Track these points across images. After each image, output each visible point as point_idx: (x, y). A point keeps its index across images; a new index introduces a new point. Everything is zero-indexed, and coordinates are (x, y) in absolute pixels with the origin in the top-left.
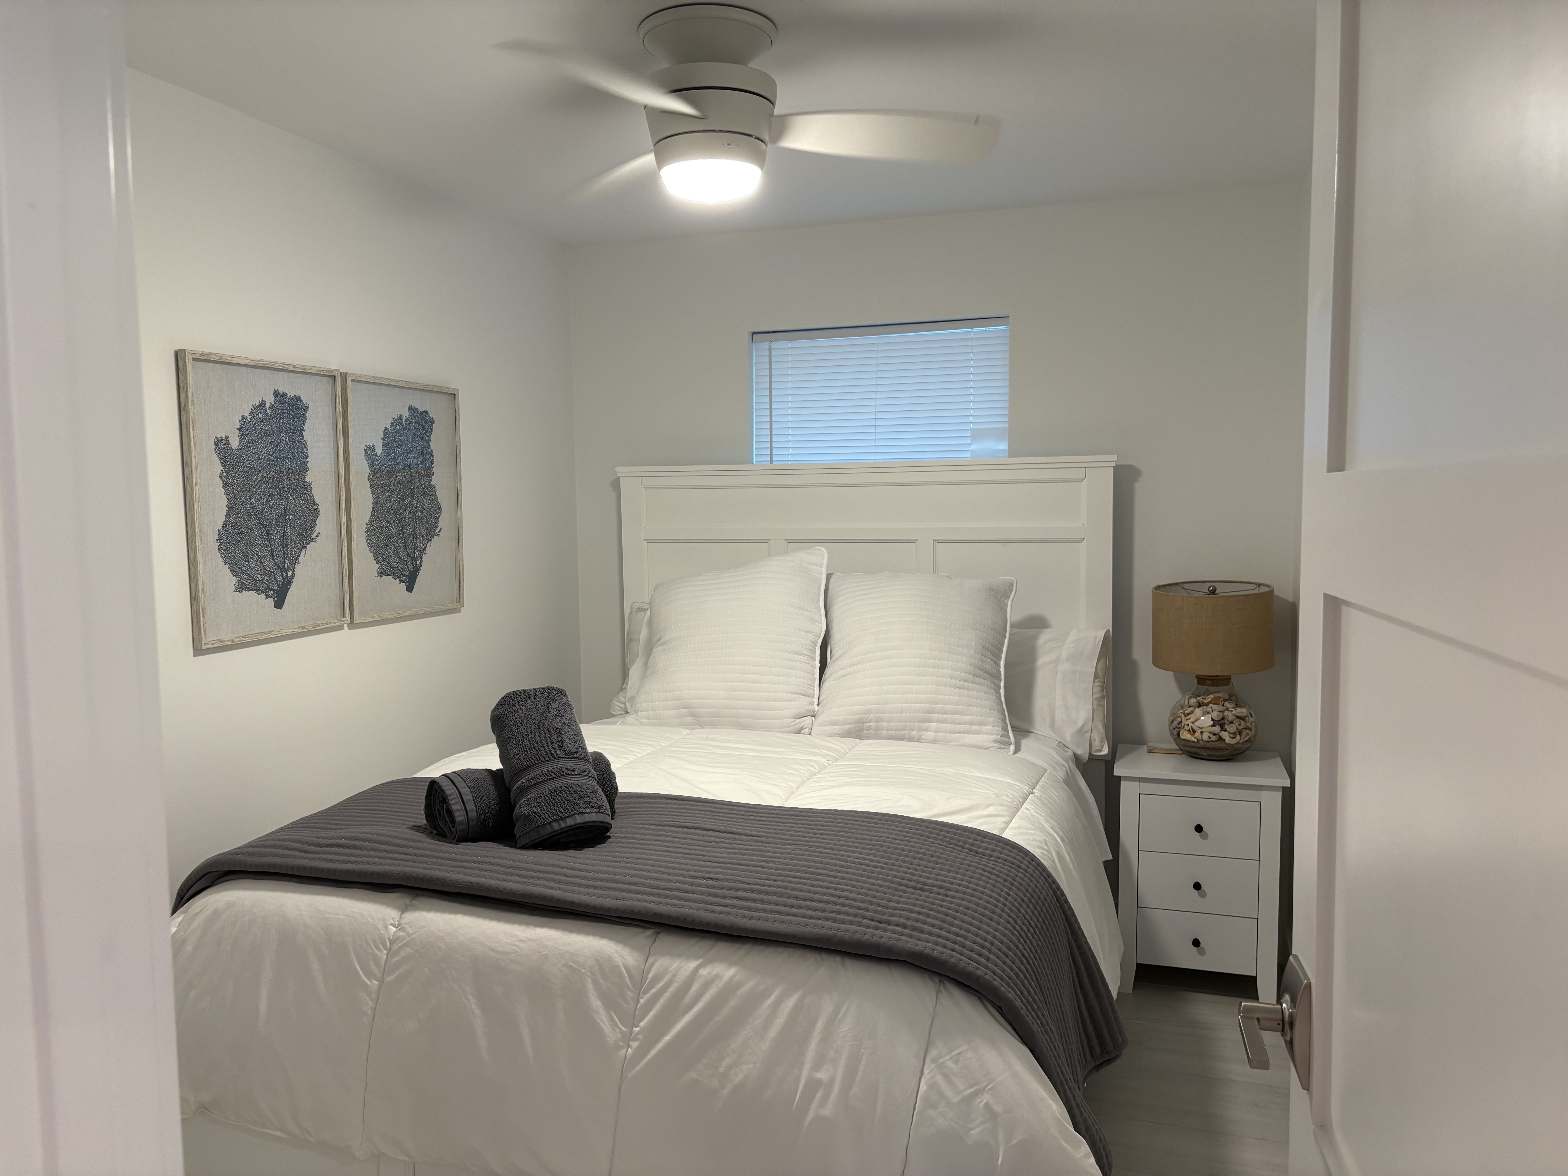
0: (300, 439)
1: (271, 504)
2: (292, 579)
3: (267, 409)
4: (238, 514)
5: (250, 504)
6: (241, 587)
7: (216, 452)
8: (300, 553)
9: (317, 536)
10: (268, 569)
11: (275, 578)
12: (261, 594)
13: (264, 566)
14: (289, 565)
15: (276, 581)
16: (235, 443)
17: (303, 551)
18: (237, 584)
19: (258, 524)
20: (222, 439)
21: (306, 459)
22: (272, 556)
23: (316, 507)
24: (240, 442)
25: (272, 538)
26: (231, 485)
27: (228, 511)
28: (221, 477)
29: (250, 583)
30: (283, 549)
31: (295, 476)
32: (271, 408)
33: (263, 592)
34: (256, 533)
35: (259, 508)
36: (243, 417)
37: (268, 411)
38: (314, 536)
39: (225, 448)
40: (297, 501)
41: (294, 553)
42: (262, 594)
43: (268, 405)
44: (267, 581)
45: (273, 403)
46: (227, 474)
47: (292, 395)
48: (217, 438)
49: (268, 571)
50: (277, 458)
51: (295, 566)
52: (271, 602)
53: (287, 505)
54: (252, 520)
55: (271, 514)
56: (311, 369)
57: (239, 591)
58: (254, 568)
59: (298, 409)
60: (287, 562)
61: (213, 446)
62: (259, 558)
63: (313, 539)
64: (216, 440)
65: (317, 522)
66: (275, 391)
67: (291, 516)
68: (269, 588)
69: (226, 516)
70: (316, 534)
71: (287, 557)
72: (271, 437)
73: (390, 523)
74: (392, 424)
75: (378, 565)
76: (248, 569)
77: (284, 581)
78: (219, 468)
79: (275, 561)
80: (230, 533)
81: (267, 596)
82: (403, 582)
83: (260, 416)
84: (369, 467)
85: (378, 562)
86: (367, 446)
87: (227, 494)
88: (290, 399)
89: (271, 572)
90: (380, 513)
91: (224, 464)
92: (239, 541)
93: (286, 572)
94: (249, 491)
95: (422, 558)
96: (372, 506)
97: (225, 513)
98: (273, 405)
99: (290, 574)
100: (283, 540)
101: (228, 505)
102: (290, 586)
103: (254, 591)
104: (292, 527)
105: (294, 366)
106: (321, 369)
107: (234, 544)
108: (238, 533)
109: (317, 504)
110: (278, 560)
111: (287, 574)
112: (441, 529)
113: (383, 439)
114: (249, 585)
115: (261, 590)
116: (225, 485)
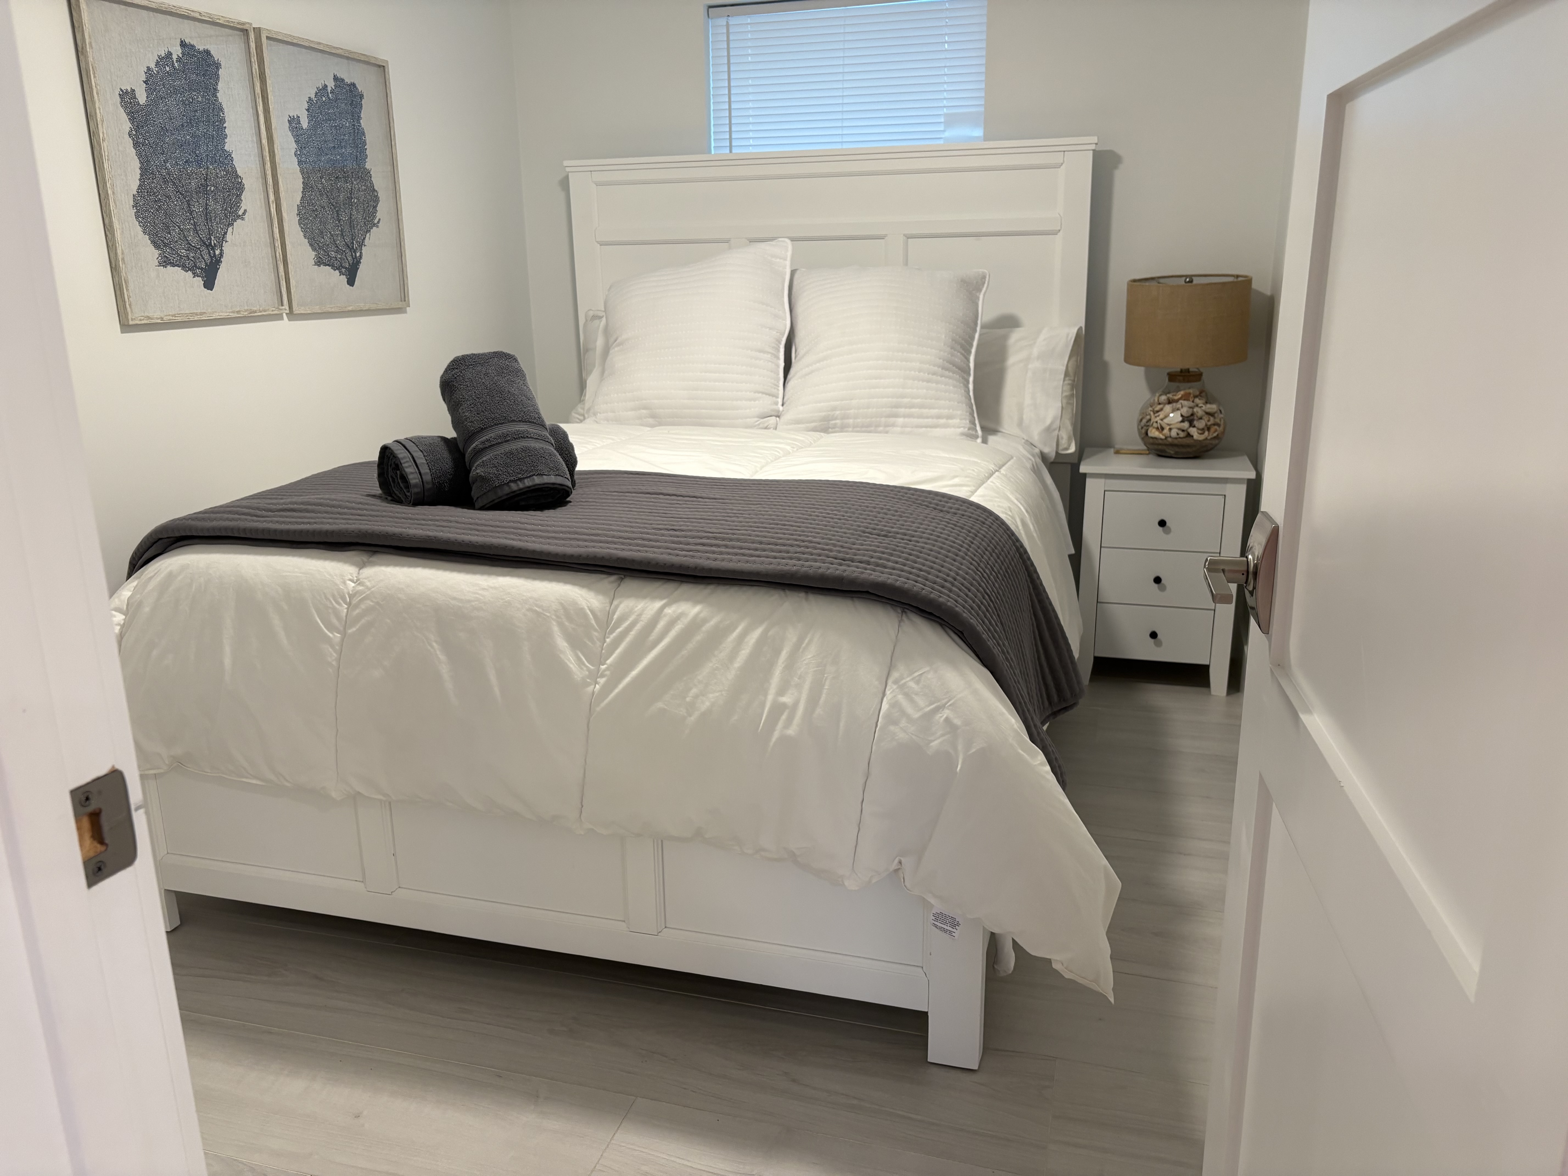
0: (215, 100)
1: (189, 171)
2: (220, 258)
3: (175, 62)
4: (152, 179)
5: (165, 170)
6: (165, 262)
7: (122, 106)
8: (227, 230)
9: (244, 213)
10: (193, 245)
11: (201, 255)
12: (187, 271)
13: (187, 240)
14: (215, 242)
15: (203, 258)
16: (142, 98)
17: (230, 229)
18: (160, 258)
19: (177, 192)
20: (127, 92)
21: (223, 125)
22: (196, 231)
23: (240, 181)
24: (147, 97)
25: (193, 211)
26: (143, 145)
27: (141, 175)
28: (130, 135)
29: (174, 258)
30: (207, 223)
31: (213, 142)
32: (179, 60)
33: (190, 270)
34: (175, 203)
35: (176, 174)
36: (149, 68)
37: (176, 65)
38: (240, 213)
39: (131, 103)
40: (218, 171)
41: (219, 230)
42: (189, 272)
43: (175, 57)
44: (193, 257)
45: (181, 56)
46: (136, 132)
47: (201, 49)
48: (121, 90)
49: (193, 246)
50: (191, 119)
51: (222, 244)
52: (199, 281)
53: (207, 175)
54: (170, 187)
55: (190, 183)
56: (219, 19)
57: (163, 266)
58: (176, 242)
59: (209, 65)
60: (213, 239)
61: (119, 100)
62: (182, 231)
63: (240, 216)
64: (121, 93)
65: (243, 197)
66: (182, 42)
67: (212, 188)
68: (195, 266)
69: (140, 180)
70: (243, 211)
71: (212, 233)
72: (181, 94)
73: (323, 207)
74: (316, 94)
75: (314, 253)
76: (170, 242)
77: (212, 260)
78: (127, 126)
79: (199, 237)
80: (147, 200)
81: (195, 275)
82: (343, 275)
83: (168, 69)
84: (295, 141)
85: (314, 249)
86: (290, 117)
87: (139, 155)
88: (199, 52)
89: (197, 248)
90: (312, 195)
91: (132, 120)
92: (158, 211)
93: (213, 249)
94: (163, 154)
95: (361, 250)
96: (302, 186)
97: (138, 177)
98: (181, 58)
99: (217, 252)
100: (206, 213)
101: (141, 168)
102: (219, 265)
103: (179, 267)
104: (216, 200)
105: (200, 13)
106: (230, 20)
107: (152, 213)
108: (156, 201)
109: (240, 177)
110: (203, 236)
111: (214, 252)
112: (379, 219)
113: (308, 110)
114: (173, 260)
115: (187, 267)
116: (136, 145)
